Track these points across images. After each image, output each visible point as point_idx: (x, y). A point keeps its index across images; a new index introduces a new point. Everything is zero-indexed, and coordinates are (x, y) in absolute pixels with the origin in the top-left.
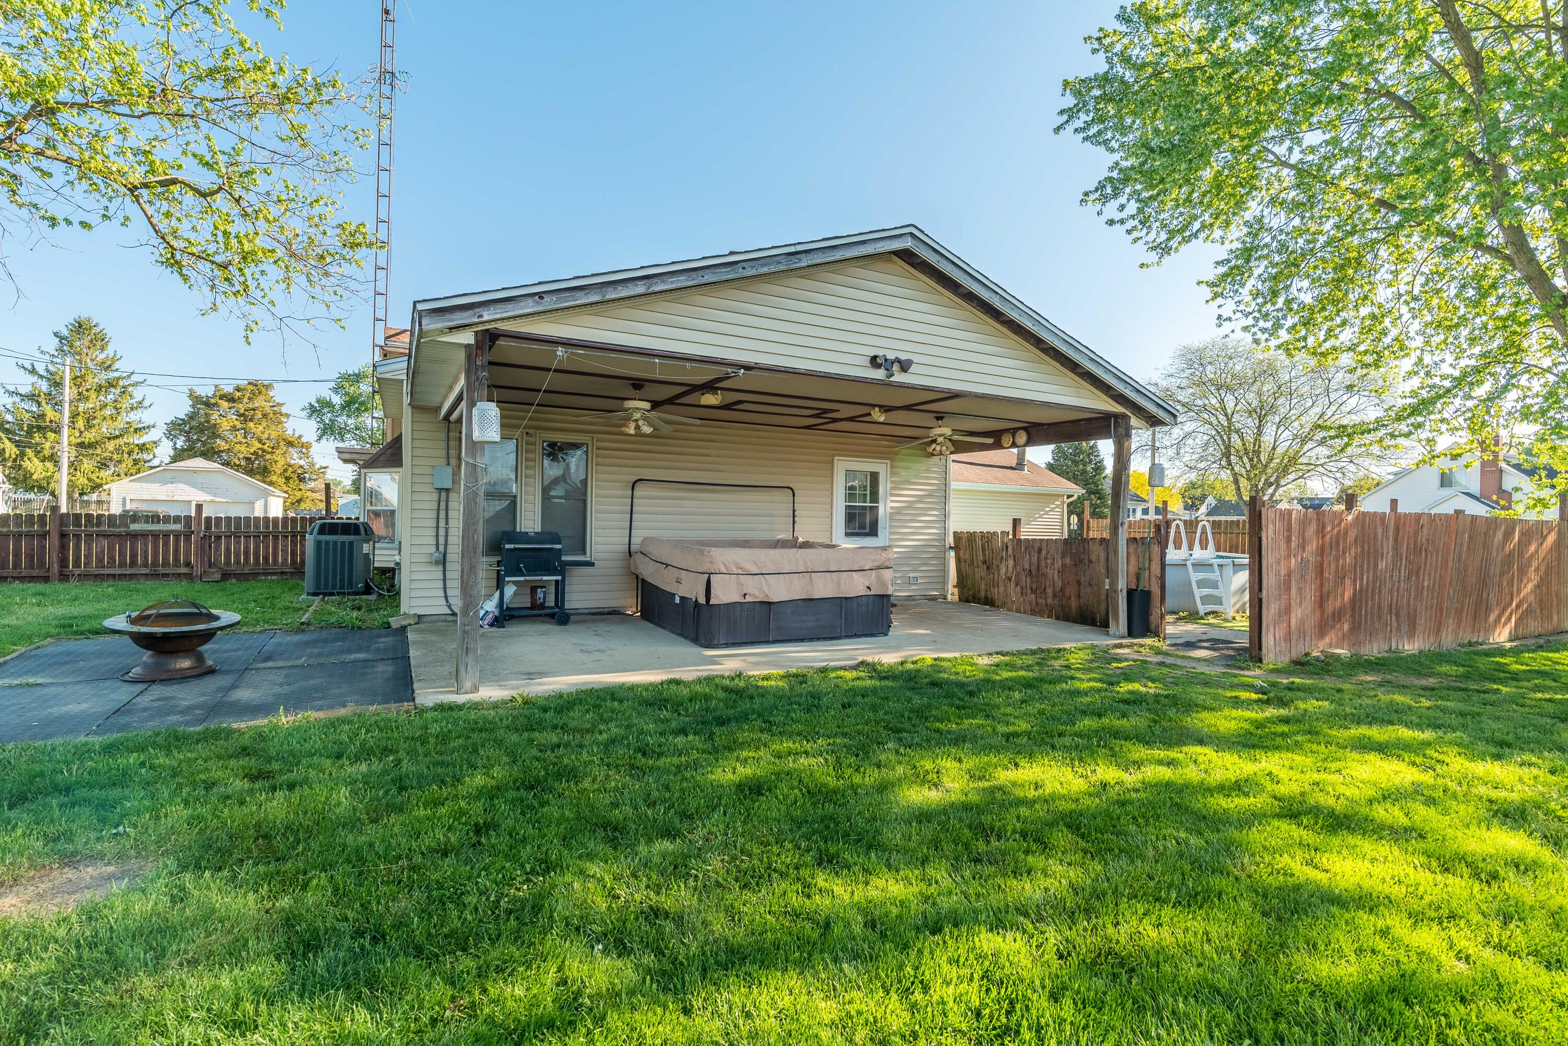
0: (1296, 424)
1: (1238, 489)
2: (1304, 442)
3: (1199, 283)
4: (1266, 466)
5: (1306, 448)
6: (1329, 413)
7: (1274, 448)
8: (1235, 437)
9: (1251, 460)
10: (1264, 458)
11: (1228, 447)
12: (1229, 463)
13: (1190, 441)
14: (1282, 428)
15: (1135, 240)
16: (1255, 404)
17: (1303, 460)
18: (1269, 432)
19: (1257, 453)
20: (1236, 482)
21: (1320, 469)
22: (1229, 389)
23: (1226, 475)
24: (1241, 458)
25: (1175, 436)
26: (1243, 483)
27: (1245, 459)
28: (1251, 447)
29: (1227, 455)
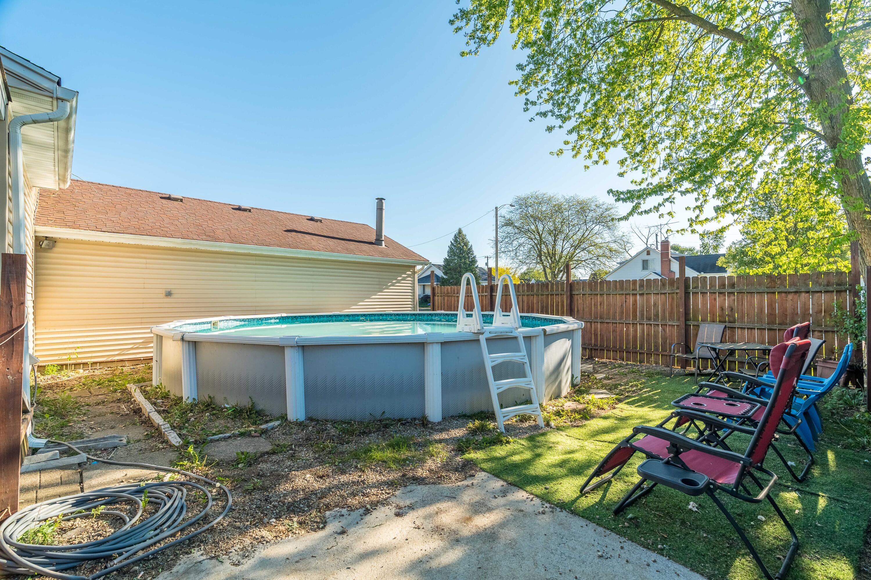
0: (571, 240)
1: (546, 274)
2: (575, 249)
3: (510, 83)
4: (559, 261)
5: (577, 252)
6: (586, 234)
7: (562, 252)
8: (543, 246)
9: (551, 258)
10: (557, 257)
11: (540, 251)
12: (541, 260)
13: (522, 248)
14: (566, 241)
15: (458, 29)
16: (552, 228)
17: (575, 258)
18: (560, 243)
19: (554, 255)
20: (545, 270)
21: (584, 263)
22: (540, 220)
23: (539, 267)
24: (546, 257)
25: (514, 245)
26: (548, 271)
27: (549, 258)
28: (551, 252)
29: (540, 256)
